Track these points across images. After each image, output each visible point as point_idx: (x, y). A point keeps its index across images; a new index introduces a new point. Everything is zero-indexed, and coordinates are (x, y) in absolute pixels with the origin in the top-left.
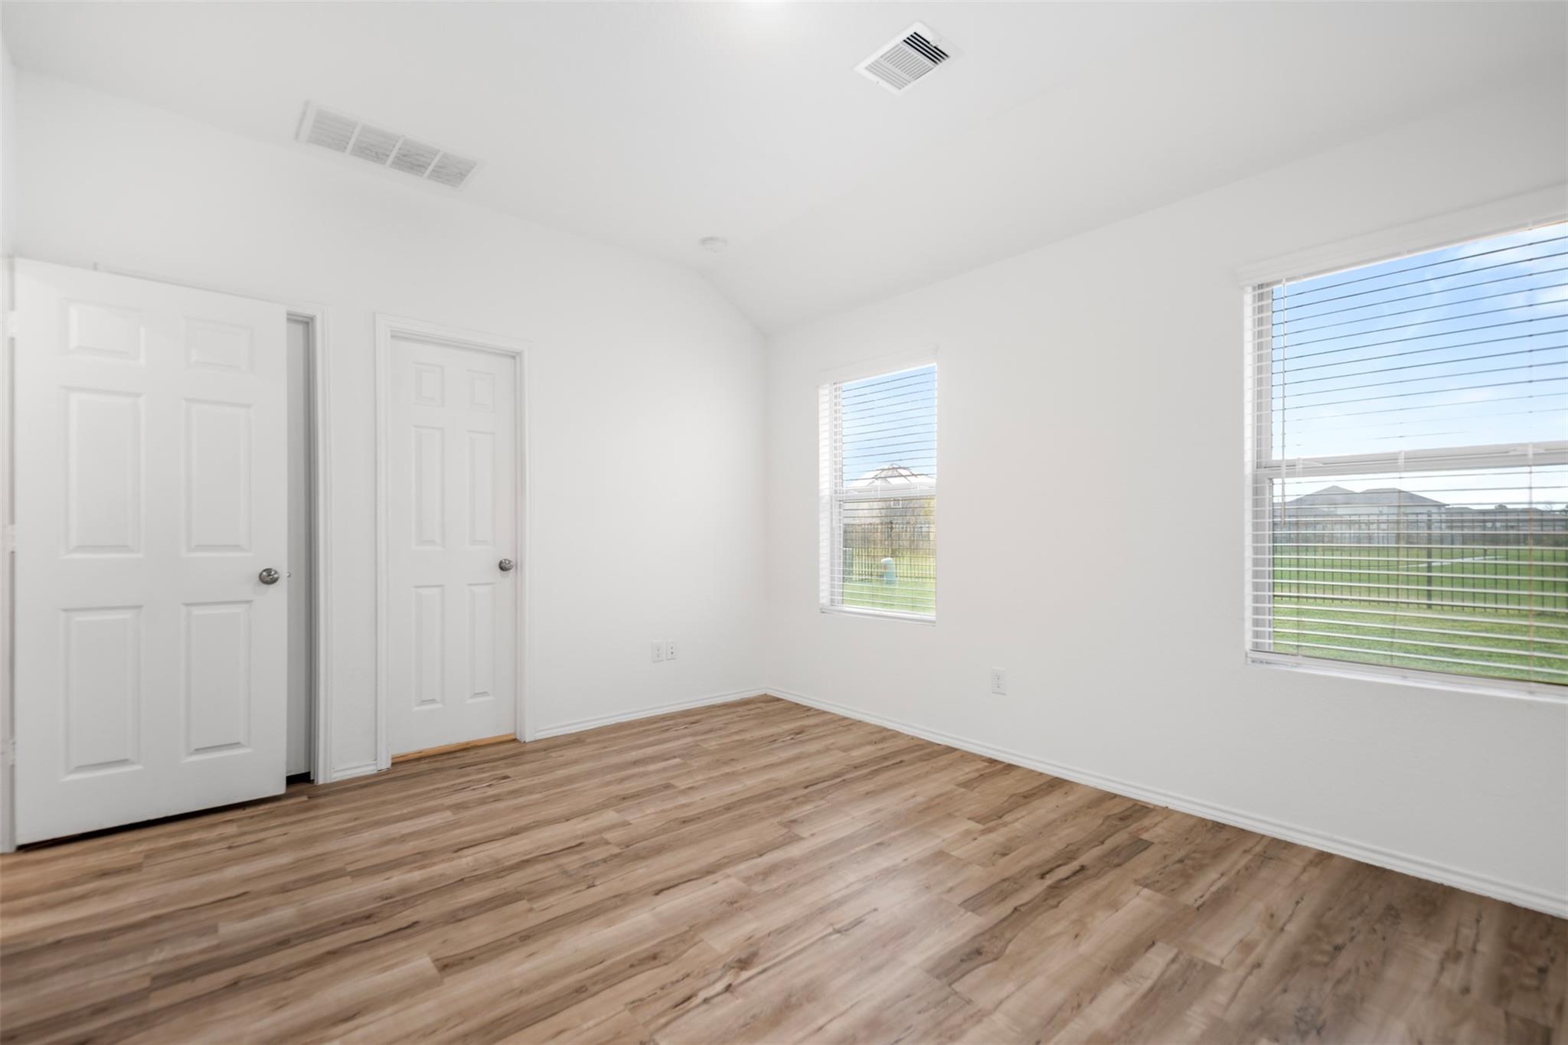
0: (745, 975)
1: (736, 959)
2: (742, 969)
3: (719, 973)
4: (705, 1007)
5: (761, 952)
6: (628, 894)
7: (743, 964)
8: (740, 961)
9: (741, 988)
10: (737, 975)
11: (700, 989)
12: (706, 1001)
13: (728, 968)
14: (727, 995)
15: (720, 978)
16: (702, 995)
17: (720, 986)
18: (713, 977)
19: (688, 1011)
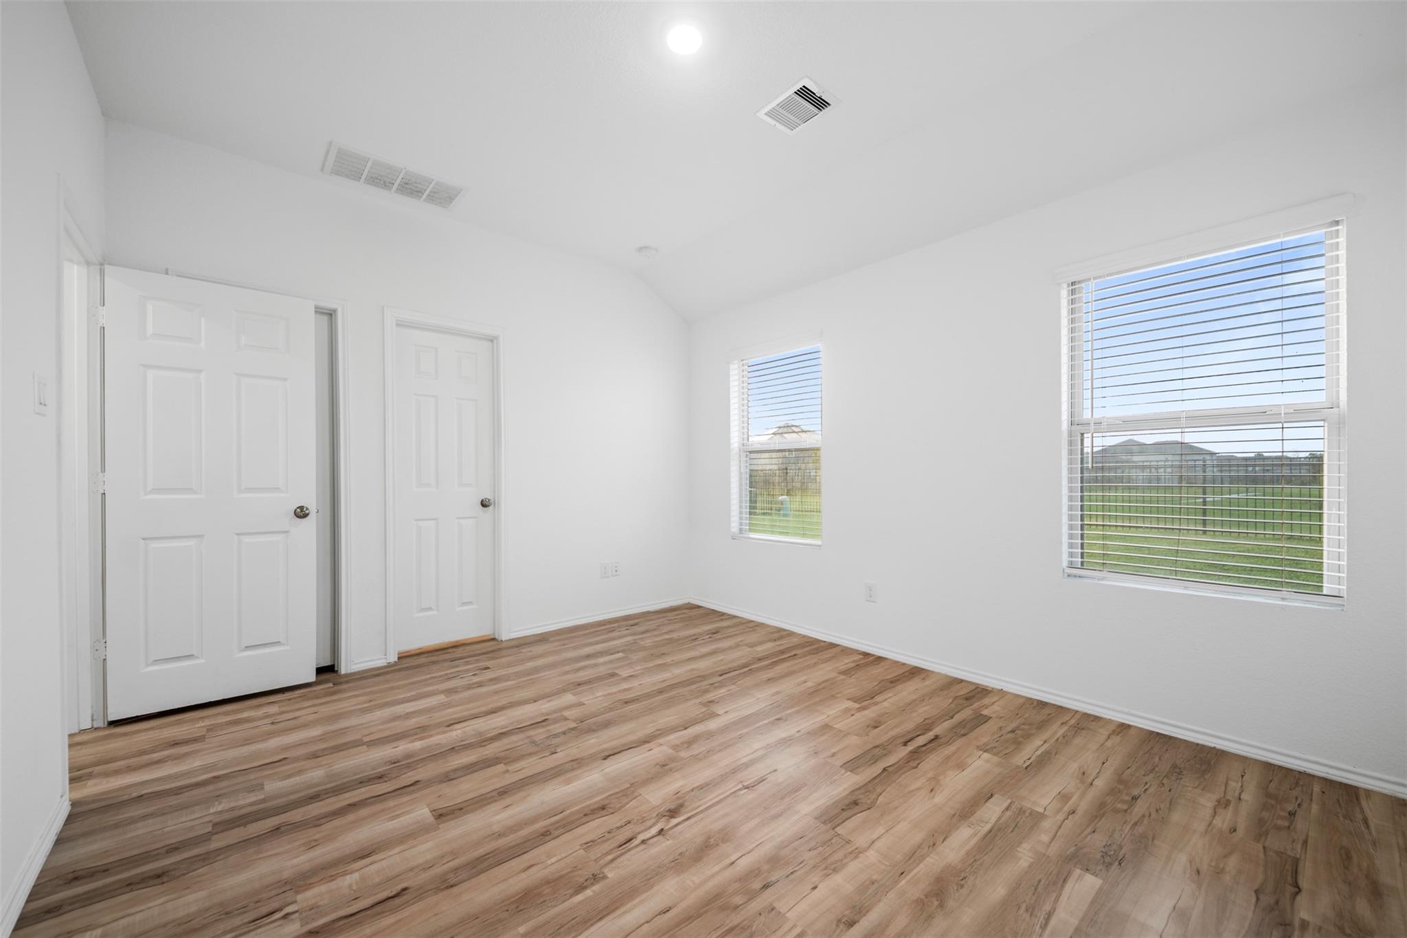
0: (674, 821)
1: (667, 809)
2: (672, 817)
3: (654, 821)
4: (643, 847)
5: (686, 804)
6: (582, 759)
7: (673, 813)
8: (670, 811)
9: (671, 832)
10: (668, 821)
11: (639, 833)
12: (643, 842)
13: (661, 816)
14: (660, 837)
15: (654, 824)
16: (641, 837)
17: (654, 831)
18: (649, 823)
19: (629, 850)
